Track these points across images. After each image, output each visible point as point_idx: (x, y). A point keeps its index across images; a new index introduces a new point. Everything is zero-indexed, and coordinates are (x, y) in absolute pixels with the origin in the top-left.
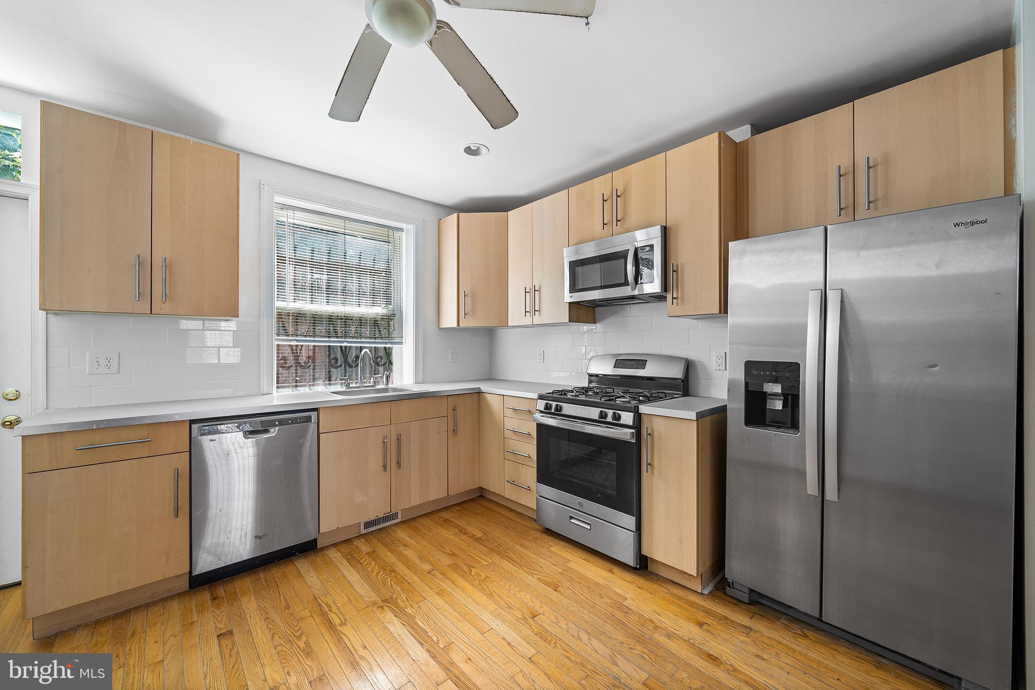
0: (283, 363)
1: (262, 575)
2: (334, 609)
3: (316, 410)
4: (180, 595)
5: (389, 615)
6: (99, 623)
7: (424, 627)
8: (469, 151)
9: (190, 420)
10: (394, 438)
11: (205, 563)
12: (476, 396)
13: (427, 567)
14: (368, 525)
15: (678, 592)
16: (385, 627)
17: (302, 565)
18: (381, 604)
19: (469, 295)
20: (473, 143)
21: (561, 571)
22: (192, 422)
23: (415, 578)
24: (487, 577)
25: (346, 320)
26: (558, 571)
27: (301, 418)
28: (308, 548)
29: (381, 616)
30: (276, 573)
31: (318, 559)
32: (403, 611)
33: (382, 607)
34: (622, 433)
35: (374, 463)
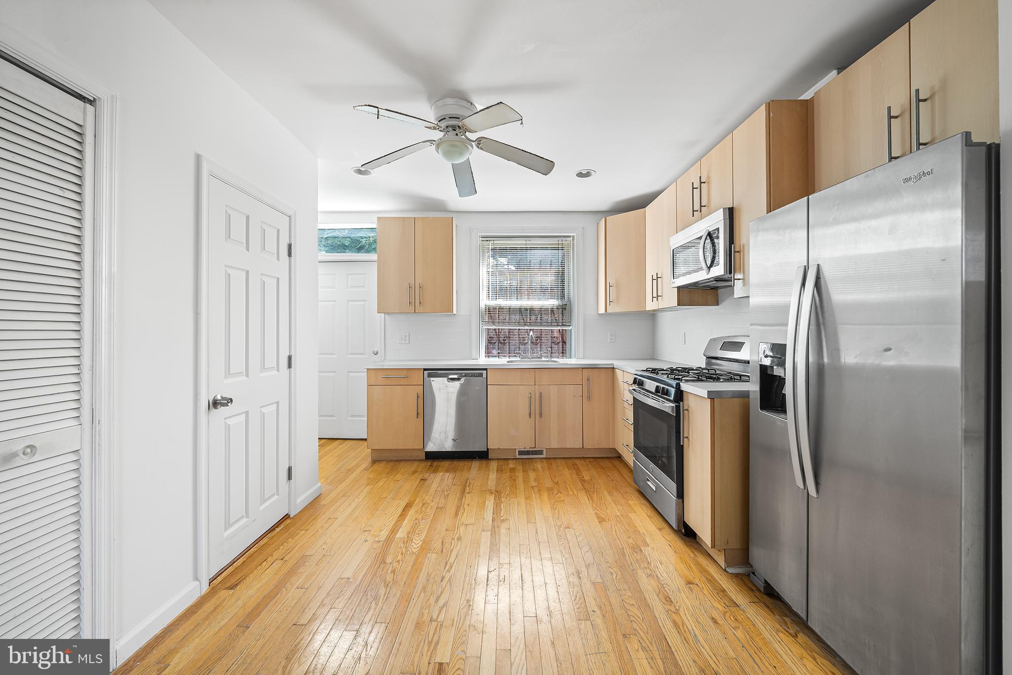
0: (490, 341)
1: (456, 463)
2: (471, 486)
3: (486, 369)
4: (421, 460)
5: (492, 497)
6: (391, 461)
7: (502, 508)
8: (580, 175)
9: (424, 369)
10: (537, 395)
12: (610, 371)
13: (534, 484)
14: (521, 453)
15: (703, 560)
16: (485, 502)
17: (476, 464)
18: (493, 491)
19: (614, 285)
20: (583, 168)
21: (619, 514)
22: (425, 370)
23: (522, 487)
24: (563, 500)
25: (531, 310)
26: (617, 514)
27: (476, 374)
28: (483, 456)
29: (487, 496)
30: (461, 463)
31: (484, 462)
32: (500, 499)
33: (492, 493)
34: (667, 406)
35: (523, 410)
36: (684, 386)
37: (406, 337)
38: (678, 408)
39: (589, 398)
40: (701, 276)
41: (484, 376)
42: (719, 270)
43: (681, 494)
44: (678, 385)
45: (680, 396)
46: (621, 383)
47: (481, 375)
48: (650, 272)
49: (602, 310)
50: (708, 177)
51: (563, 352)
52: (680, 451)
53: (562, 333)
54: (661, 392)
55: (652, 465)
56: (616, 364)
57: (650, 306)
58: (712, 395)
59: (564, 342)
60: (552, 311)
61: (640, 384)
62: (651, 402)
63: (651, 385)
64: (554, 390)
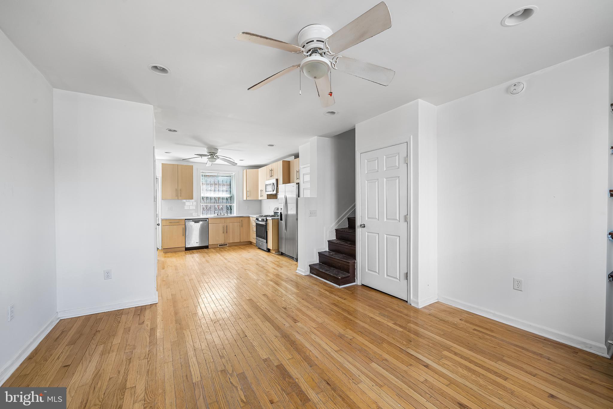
3: (208, 219)
4: (183, 251)
9: (185, 219)
10: (226, 226)
11: (188, 246)
12: (248, 217)
14: (220, 245)
19: (249, 192)
28: (207, 247)
34: (263, 223)
35: (221, 231)
36: (267, 218)
37: (170, 208)
38: (266, 223)
39: (242, 226)
40: (272, 193)
41: (208, 221)
42: (275, 192)
43: (267, 242)
44: (266, 218)
45: (267, 220)
46: (252, 221)
47: (206, 221)
48: (260, 189)
49: (245, 199)
50: (273, 169)
51: (231, 213)
52: (267, 232)
53: (230, 206)
54: (263, 220)
55: (261, 239)
56: (250, 216)
57: (260, 198)
58: (272, 219)
59: (231, 209)
60: (227, 199)
61: (258, 219)
62: (261, 223)
63: (260, 219)
64: (231, 224)
